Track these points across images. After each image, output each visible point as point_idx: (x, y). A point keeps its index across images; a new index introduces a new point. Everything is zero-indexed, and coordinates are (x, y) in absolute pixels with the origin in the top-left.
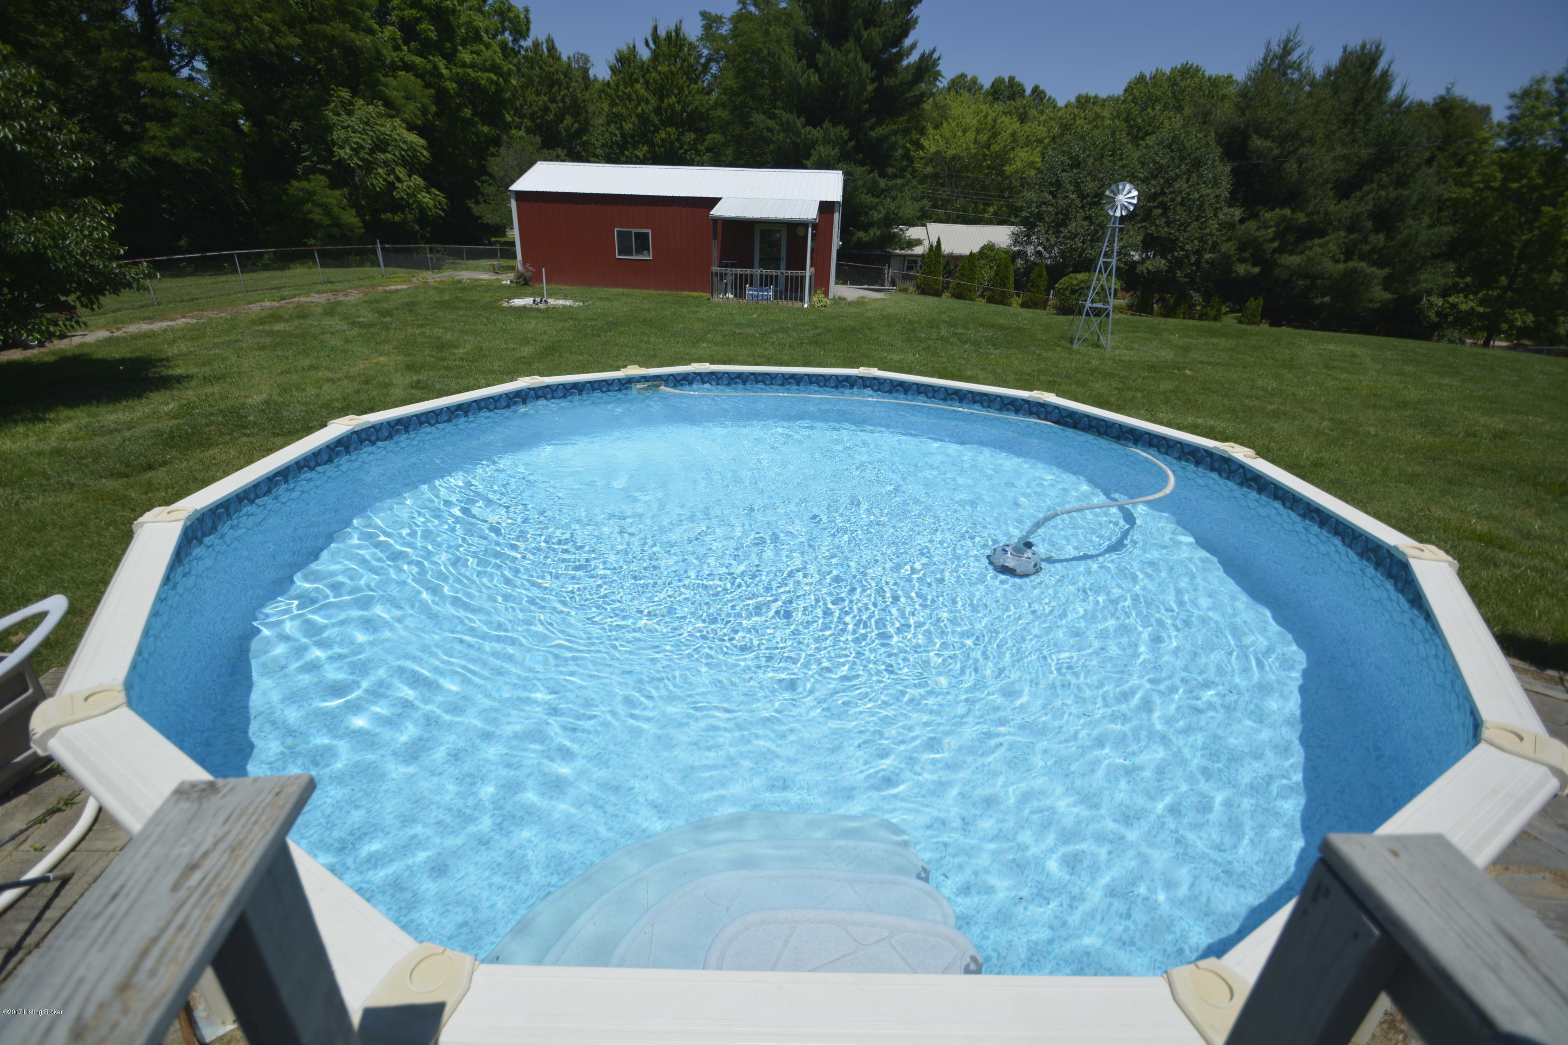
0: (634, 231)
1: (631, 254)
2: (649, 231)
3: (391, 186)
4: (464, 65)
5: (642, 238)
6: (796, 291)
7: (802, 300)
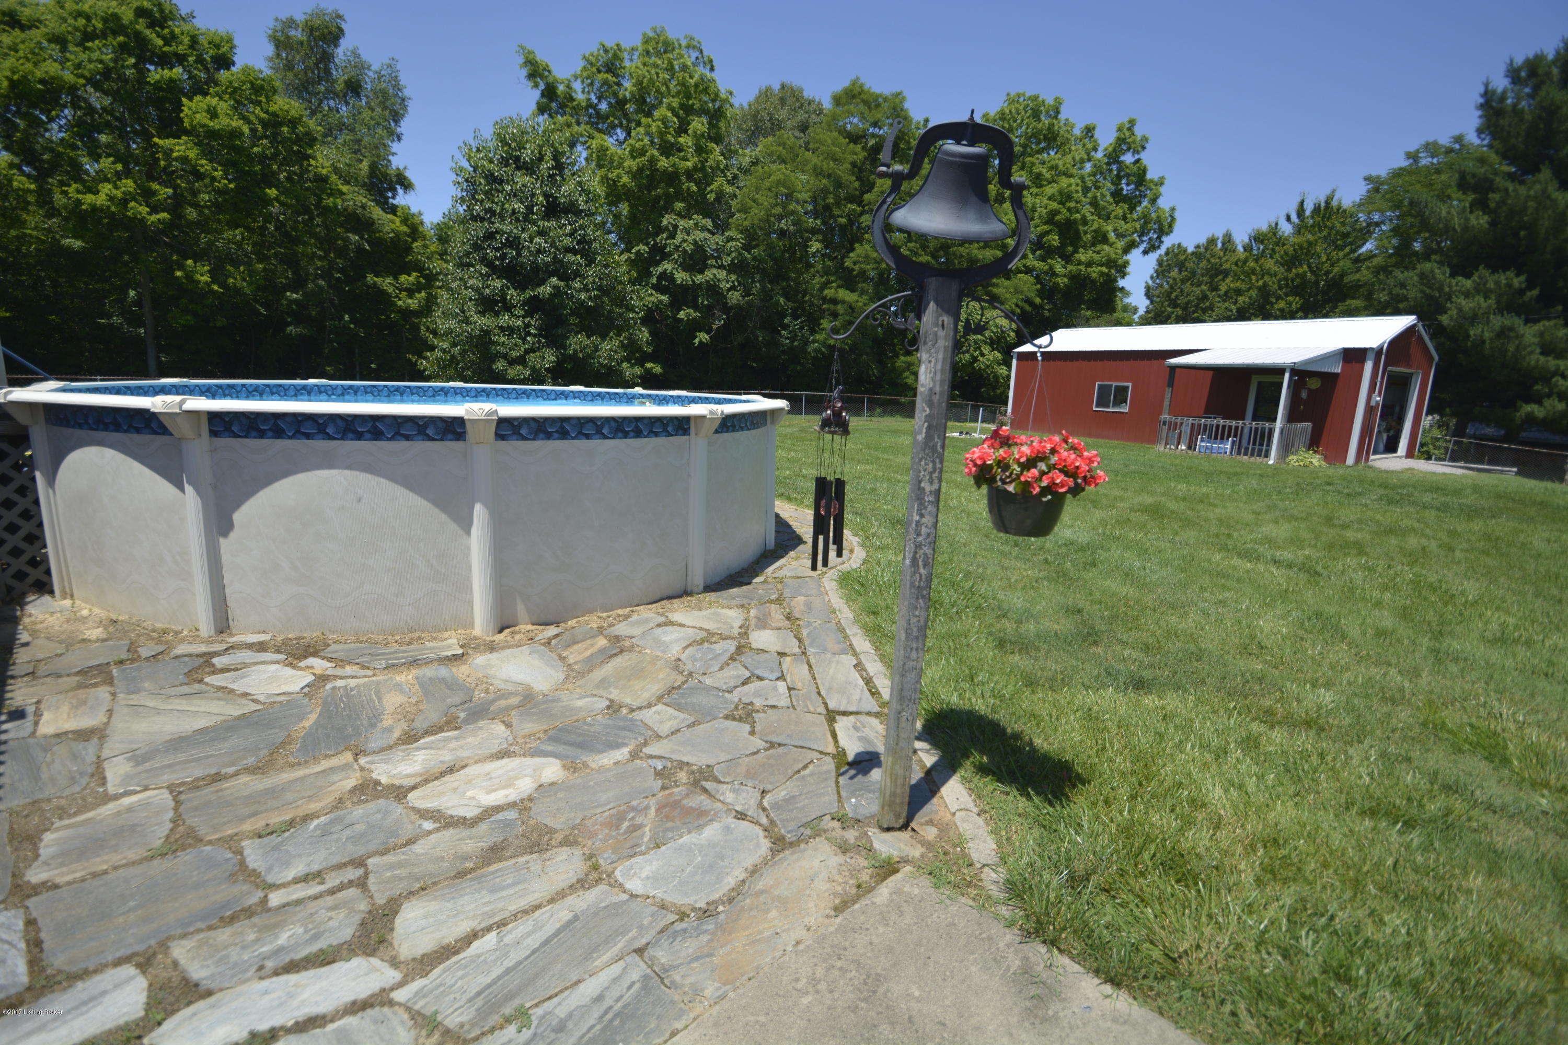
0: (1114, 384)
1: (1108, 407)
2: (1130, 385)
3: (975, 359)
4: (1080, 263)
5: (1122, 391)
6: (1261, 444)
7: (1267, 455)
